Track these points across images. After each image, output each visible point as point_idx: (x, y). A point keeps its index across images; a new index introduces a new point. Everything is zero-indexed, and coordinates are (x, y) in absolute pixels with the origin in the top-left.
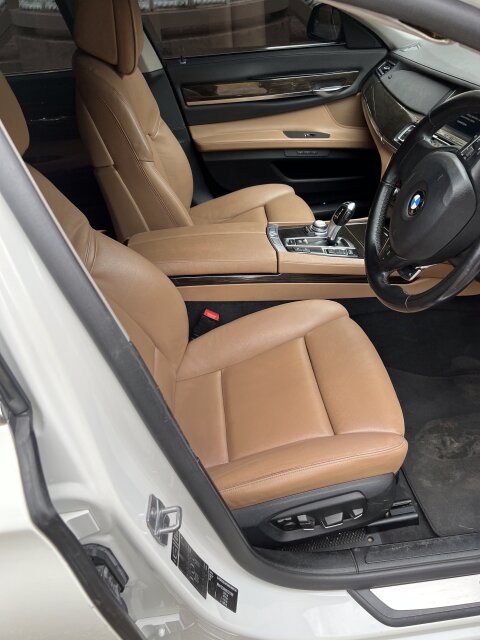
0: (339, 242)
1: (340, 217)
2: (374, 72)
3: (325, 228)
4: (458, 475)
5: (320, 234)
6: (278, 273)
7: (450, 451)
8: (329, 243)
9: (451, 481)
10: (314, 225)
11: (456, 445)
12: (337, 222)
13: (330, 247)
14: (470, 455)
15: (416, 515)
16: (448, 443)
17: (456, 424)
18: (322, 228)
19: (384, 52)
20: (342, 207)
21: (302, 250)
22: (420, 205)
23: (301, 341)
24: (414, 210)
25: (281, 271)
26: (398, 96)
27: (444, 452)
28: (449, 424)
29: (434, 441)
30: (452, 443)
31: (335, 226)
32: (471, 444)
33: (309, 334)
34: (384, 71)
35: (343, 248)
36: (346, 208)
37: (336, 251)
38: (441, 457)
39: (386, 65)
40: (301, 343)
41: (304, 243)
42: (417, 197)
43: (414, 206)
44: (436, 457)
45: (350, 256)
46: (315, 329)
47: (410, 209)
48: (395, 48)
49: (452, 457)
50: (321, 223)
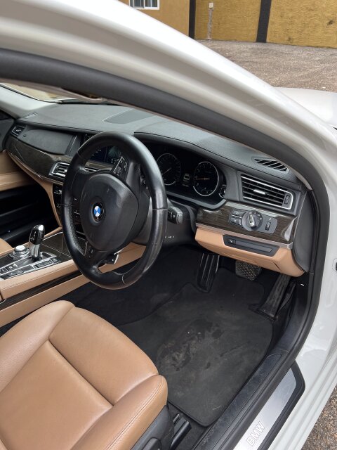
0: (41, 256)
1: (36, 238)
2: (9, 135)
3: (25, 250)
4: (193, 375)
5: (24, 256)
6: (3, 300)
7: (180, 362)
8: (35, 260)
9: (192, 382)
10: (16, 251)
11: (181, 355)
12: (35, 243)
13: (37, 263)
14: (192, 357)
15: (188, 423)
16: (176, 357)
17: (174, 341)
18: (23, 251)
19: (12, 121)
20: (34, 231)
21: (15, 273)
22: (101, 212)
23: (48, 344)
24: (99, 217)
25: (5, 297)
26: (38, 146)
27: (177, 365)
28: (170, 344)
29: (168, 362)
30: (178, 355)
31: (34, 246)
32: (188, 349)
33: (51, 336)
34: (18, 133)
35: (48, 259)
36: (37, 231)
37: (43, 263)
38: (178, 369)
39: (17, 129)
40: (48, 346)
41: (14, 268)
42: (97, 208)
43: (98, 215)
44: (175, 372)
45: (56, 263)
46: (54, 329)
47: (95, 217)
48: (19, 117)
49: (184, 366)
50: (20, 248)
